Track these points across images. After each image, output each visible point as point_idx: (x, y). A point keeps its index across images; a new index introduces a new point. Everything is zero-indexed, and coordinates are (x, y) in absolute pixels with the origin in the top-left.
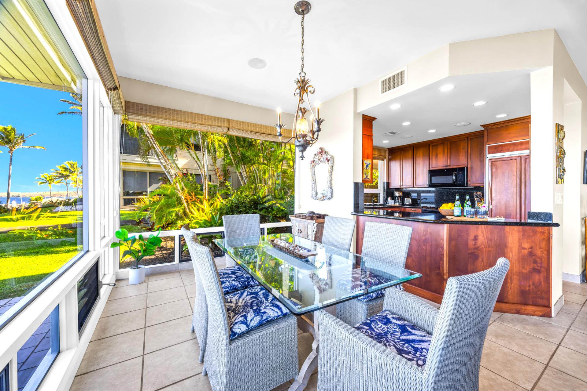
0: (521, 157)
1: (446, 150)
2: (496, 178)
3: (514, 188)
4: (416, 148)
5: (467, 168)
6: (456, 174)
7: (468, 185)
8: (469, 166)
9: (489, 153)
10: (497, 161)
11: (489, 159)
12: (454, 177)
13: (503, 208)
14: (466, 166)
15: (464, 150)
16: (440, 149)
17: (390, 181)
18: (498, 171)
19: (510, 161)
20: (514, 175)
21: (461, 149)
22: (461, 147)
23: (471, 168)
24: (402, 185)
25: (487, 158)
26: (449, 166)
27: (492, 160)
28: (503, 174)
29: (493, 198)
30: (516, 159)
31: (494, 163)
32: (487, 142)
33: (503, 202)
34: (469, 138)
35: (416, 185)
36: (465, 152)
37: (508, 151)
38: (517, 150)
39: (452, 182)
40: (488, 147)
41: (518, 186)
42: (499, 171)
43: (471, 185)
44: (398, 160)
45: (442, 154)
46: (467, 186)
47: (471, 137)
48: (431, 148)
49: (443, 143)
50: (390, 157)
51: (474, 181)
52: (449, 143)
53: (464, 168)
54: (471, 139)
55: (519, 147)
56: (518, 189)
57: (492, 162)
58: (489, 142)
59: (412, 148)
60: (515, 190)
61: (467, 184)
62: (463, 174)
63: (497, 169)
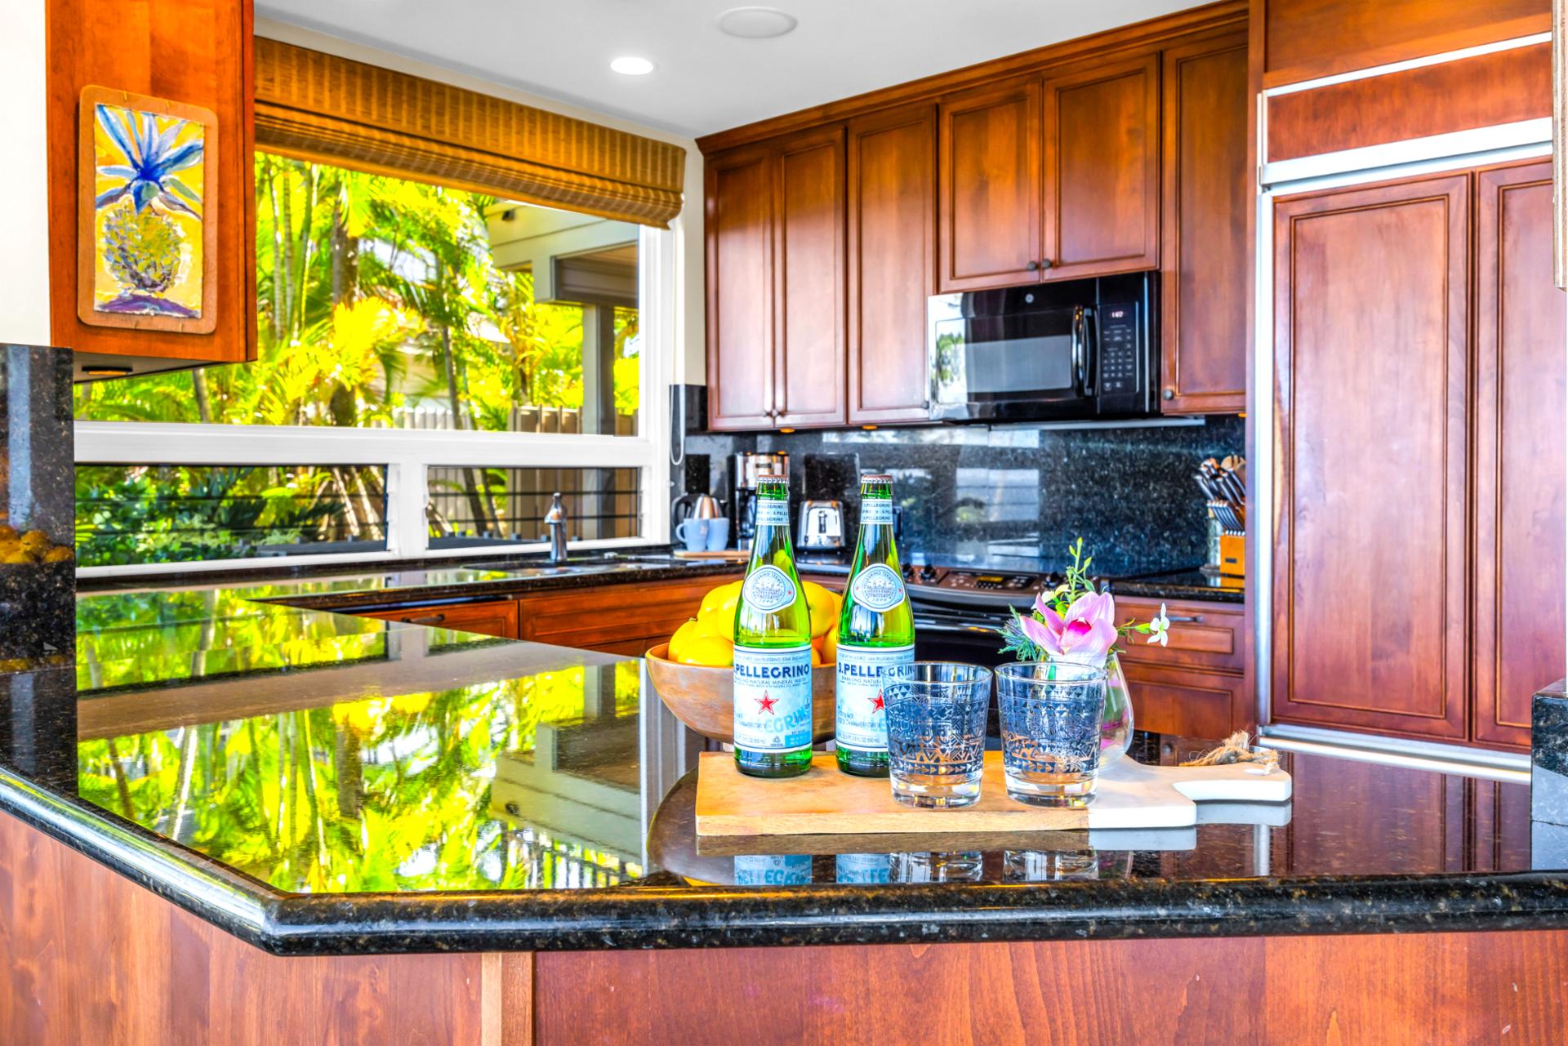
0: (1473, 177)
1: (1033, 146)
2: (1317, 348)
3: (1429, 418)
4: (862, 137)
5: (1156, 276)
6: (1091, 320)
7: (1165, 406)
8: (1169, 266)
9: (1275, 155)
10: (1323, 214)
11: (1276, 201)
12: (1077, 351)
13: (1363, 584)
14: (1149, 263)
15: (1140, 151)
16: (999, 139)
17: (713, 383)
18: (1332, 289)
19: (1408, 211)
20: (1429, 322)
21: (1124, 138)
22: (1124, 125)
23: (1184, 277)
24: (780, 404)
25: (1267, 187)
26: (1053, 265)
27: (1298, 209)
28: (1361, 310)
29: (1302, 500)
30: (1444, 198)
31: (1306, 227)
32: (1266, 70)
33: (1361, 532)
34: (1170, 59)
35: (861, 406)
36: (1146, 164)
37: (1395, 130)
38: (1451, 126)
39: (1067, 383)
40: (1274, 102)
41: (1457, 406)
42: (1339, 290)
43: (1182, 404)
44: (756, 224)
45: (1010, 182)
46: (1156, 414)
47: (1181, 53)
48: (946, 133)
49: (1017, 99)
50: (711, 204)
51: (1200, 374)
52: (1051, 100)
53: (1137, 277)
54: (1180, 64)
55: (1464, 102)
56: (1457, 425)
57: (1295, 219)
58: (1278, 68)
59: (838, 134)
60: (1437, 440)
61: (1156, 396)
62: (1128, 320)
63: (1322, 271)
